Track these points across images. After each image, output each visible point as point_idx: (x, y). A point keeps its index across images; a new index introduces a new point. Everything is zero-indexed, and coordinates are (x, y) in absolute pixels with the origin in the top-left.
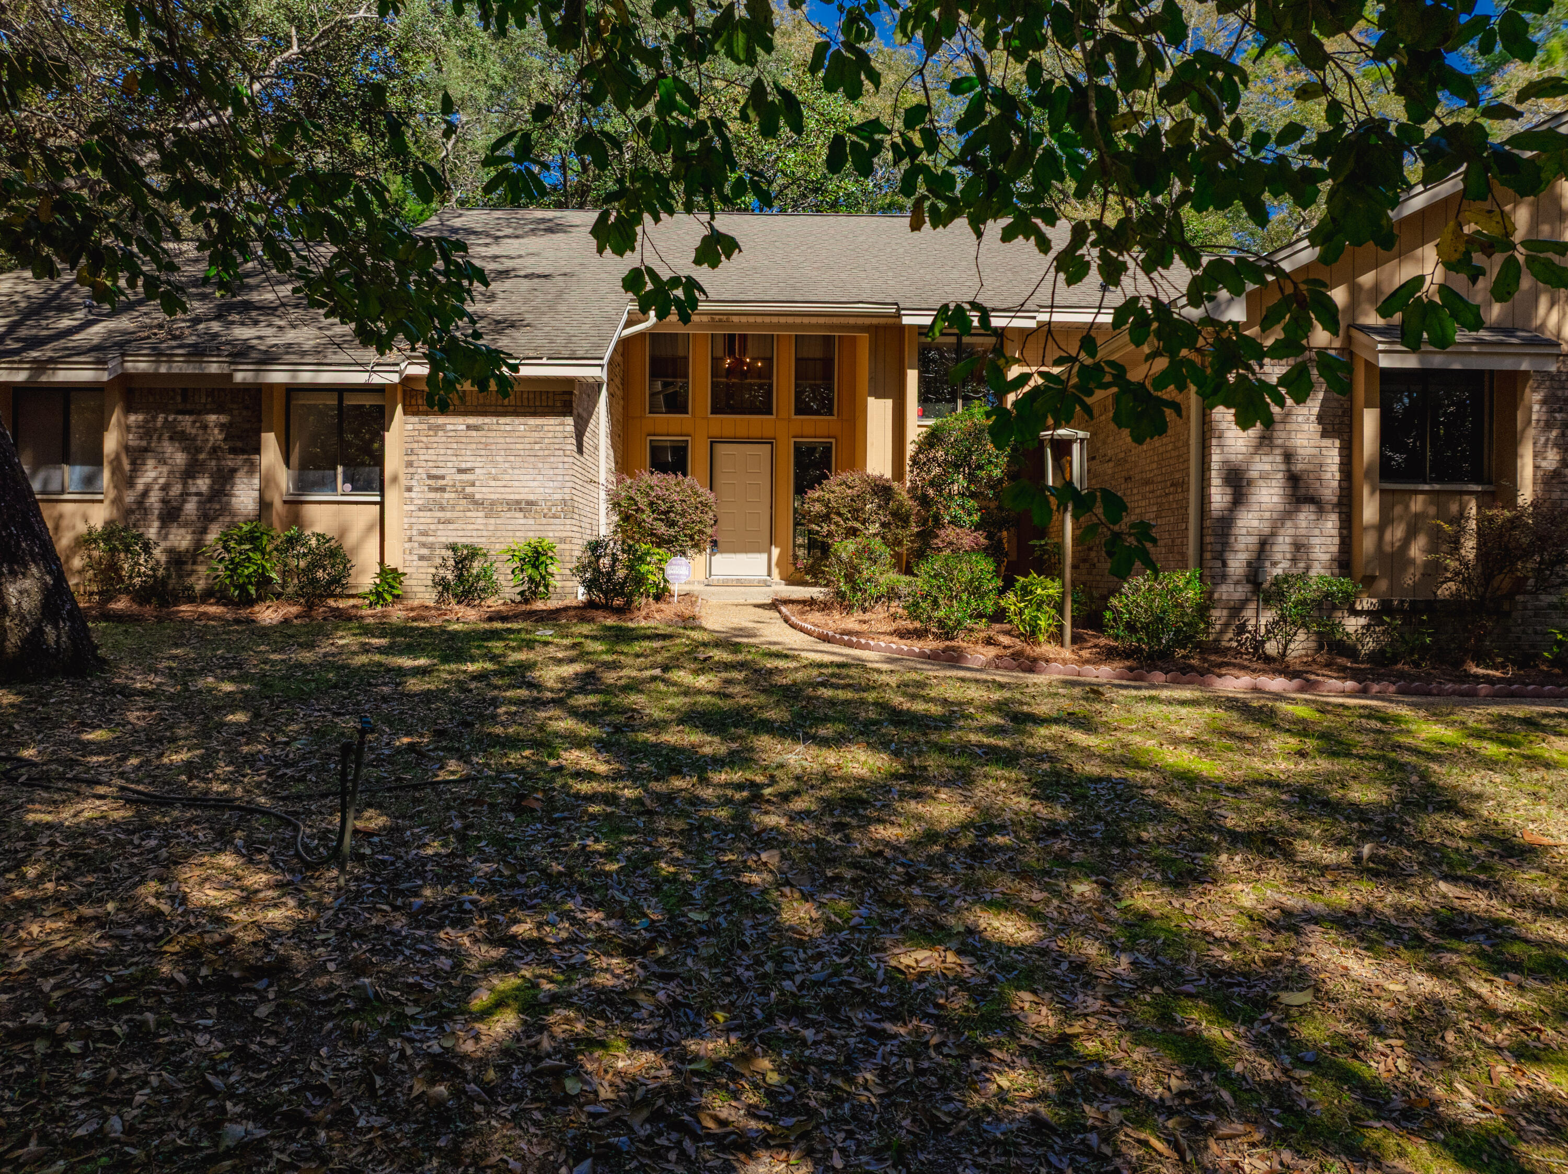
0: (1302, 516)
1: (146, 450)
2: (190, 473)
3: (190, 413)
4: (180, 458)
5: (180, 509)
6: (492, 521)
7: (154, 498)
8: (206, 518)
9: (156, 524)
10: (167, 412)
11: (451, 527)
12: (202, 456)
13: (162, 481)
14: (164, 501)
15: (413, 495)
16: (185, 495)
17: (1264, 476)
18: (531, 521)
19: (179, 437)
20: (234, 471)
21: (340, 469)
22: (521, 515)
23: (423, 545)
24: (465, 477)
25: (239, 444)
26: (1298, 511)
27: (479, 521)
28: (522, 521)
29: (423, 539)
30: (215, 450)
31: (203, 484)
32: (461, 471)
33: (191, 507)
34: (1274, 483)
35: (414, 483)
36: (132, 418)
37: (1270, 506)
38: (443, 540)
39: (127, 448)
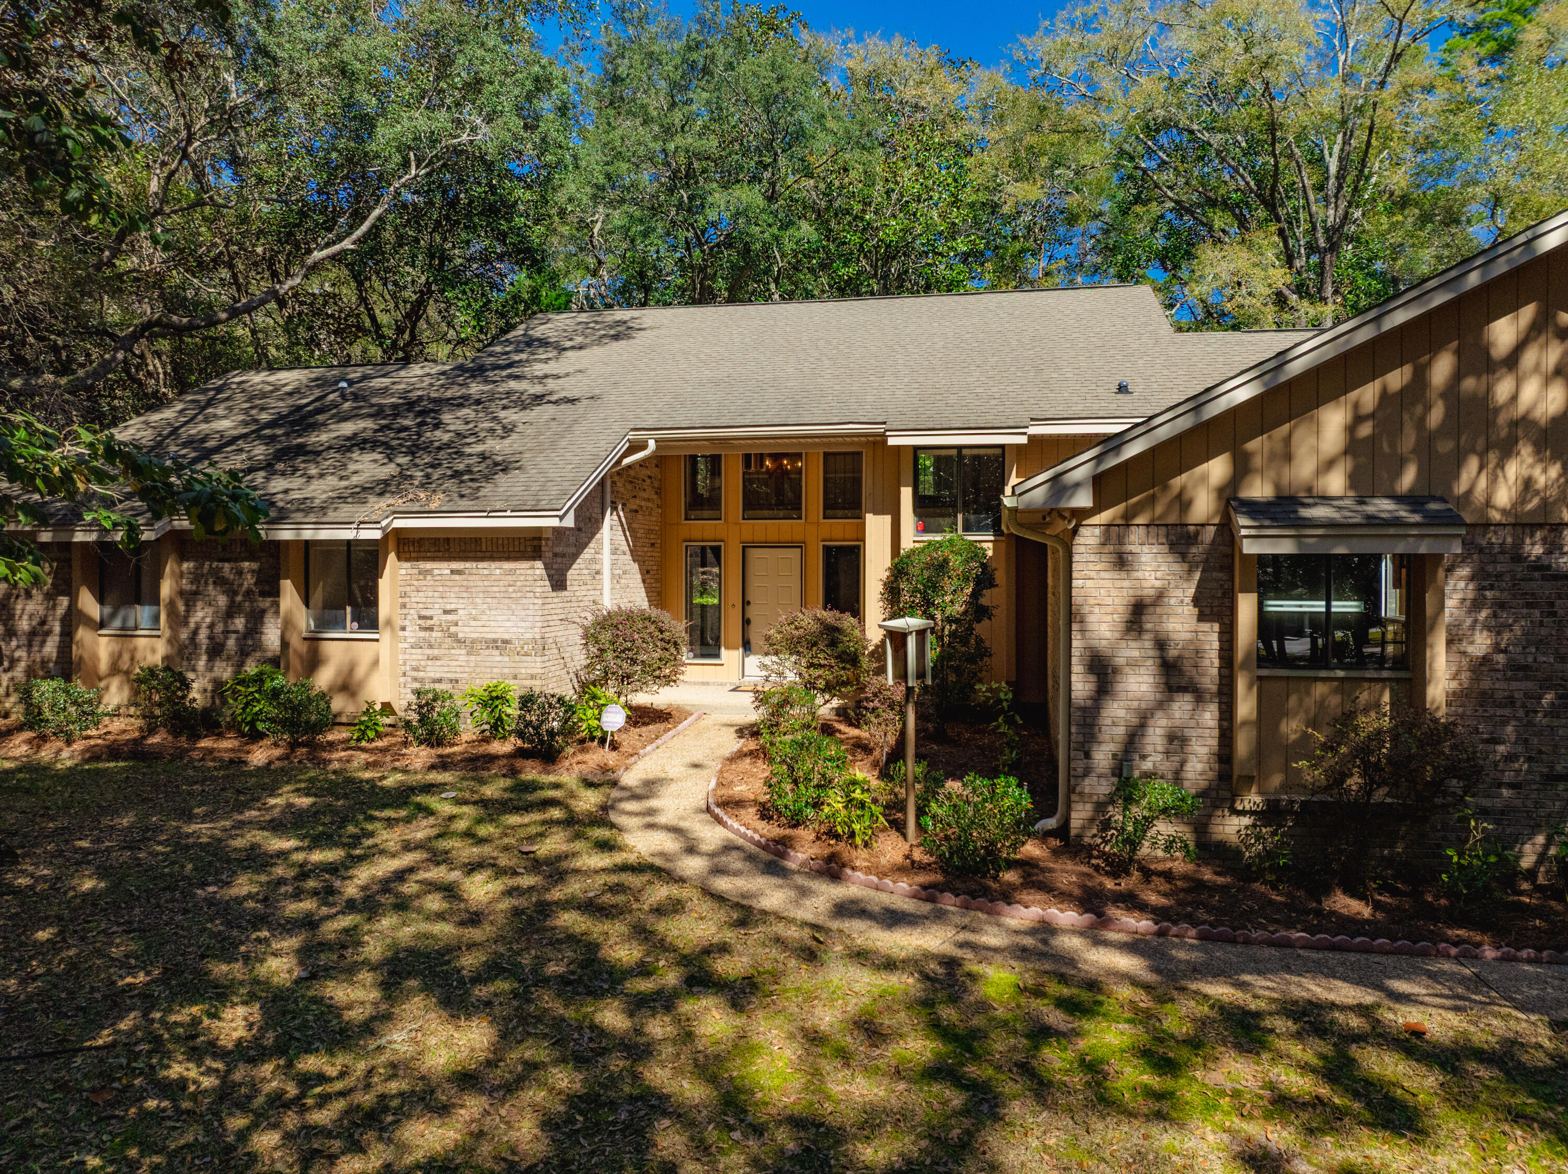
0: (1176, 706)
1: (196, 593)
2: (230, 613)
3: (228, 561)
4: (222, 601)
5: (223, 645)
6: (473, 658)
7: (203, 635)
8: (244, 653)
9: (204, 658)
10: (211, 560)
11: (438, 663)
12: (239, 598)
13: (208, 620)
14: (211, 638)
15: (406, 633)
16: (226, 632)
17: (1133, 664)
18: (506, 659)
19: (221, 581)
20: (263, 612)
21: (349, 609)
22: (497, 652)
23: (415, 679)
24: (449, 617)
25: (267, 588)
26: (1171, 700)
27: (462, 658)
28: (499, 659)
29: (415, 674)
30: (249, 593)
31: (239, 623)
32: (446, 612)
33: (231, 643)
34: (1143, 670)
35: (407, 623)
36: (185, 566)
37: (1139, 695)
38: (432, 675)
39: (181, 593)
